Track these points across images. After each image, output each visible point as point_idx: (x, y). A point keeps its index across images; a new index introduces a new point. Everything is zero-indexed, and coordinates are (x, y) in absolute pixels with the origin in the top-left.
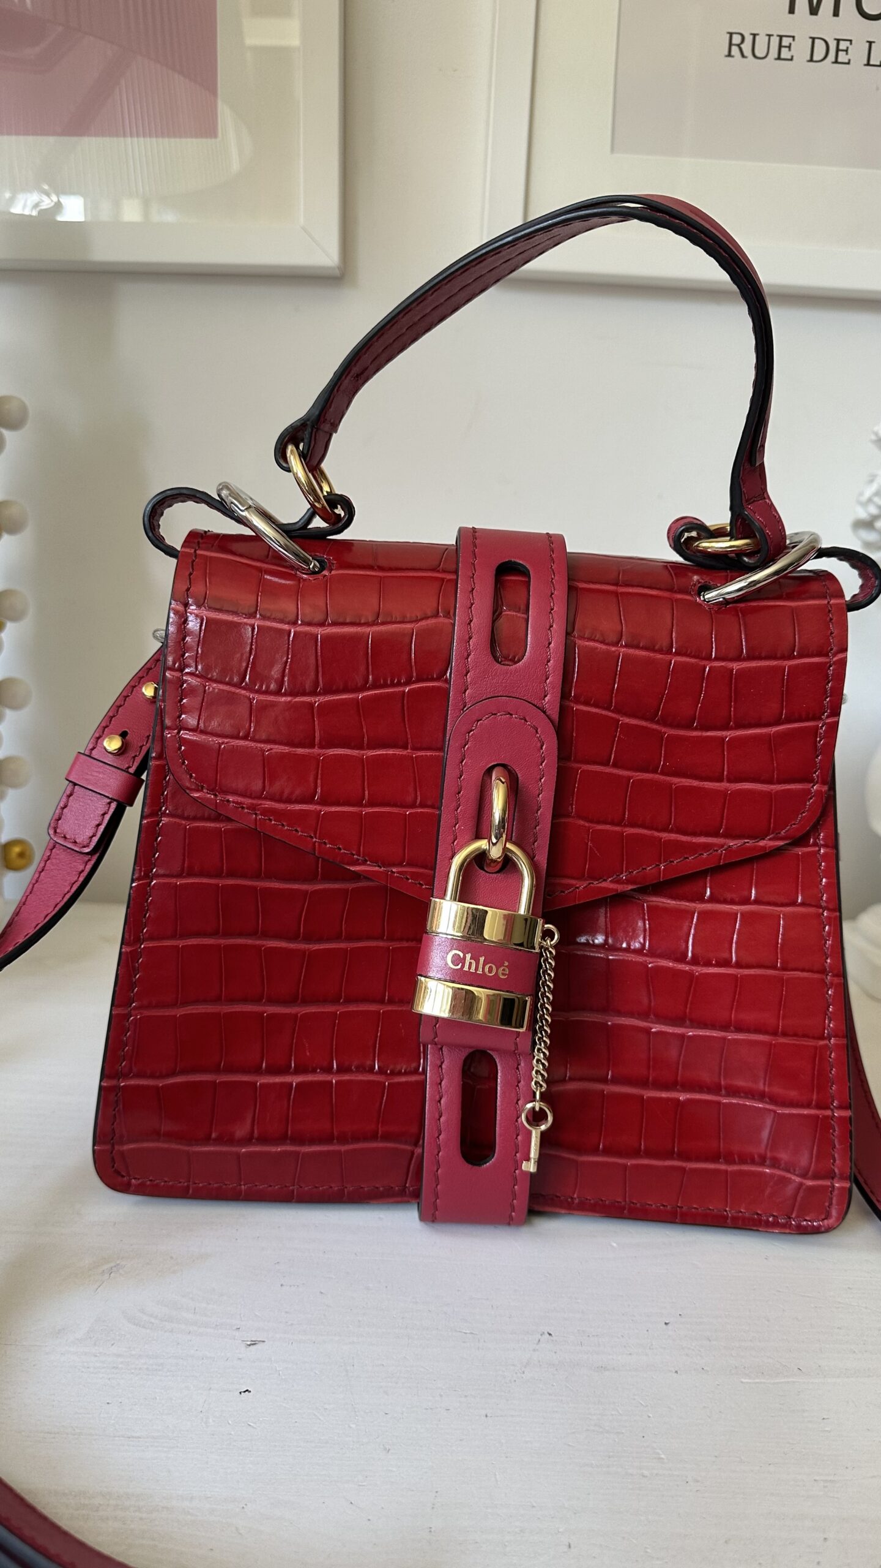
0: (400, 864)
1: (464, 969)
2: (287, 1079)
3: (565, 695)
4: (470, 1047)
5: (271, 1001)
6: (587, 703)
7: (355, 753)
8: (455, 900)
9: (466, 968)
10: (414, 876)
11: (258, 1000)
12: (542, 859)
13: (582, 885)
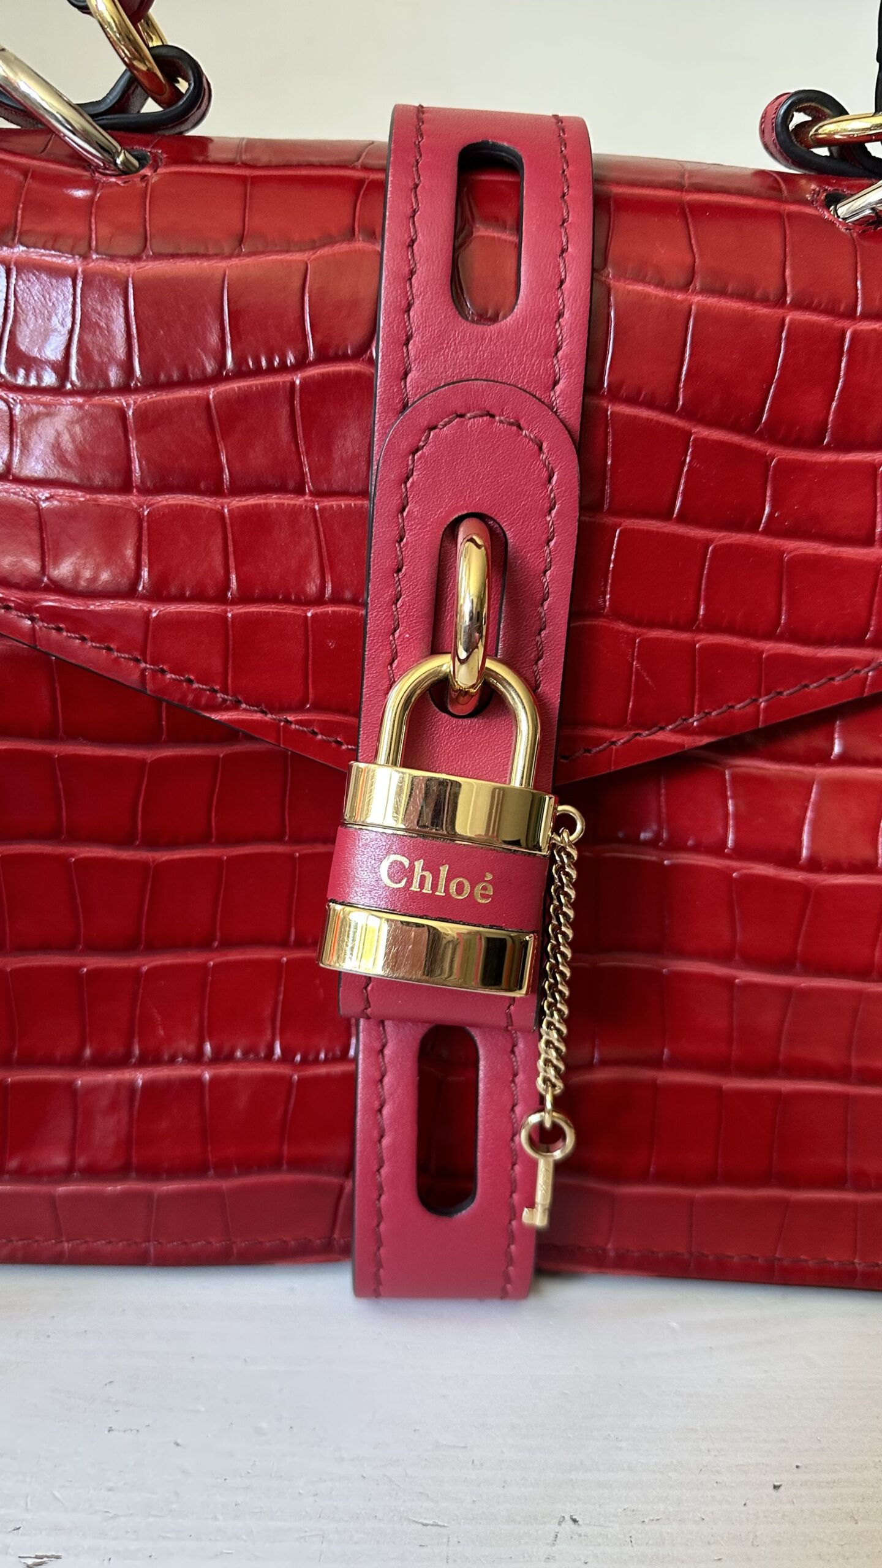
0: (300, 708)
1: (412, 889)
2: (126, 1075)
3: (591, 388)
4: (430, 1022)
5: (93, 948)
6: (632, 401)
7: (207, 502)
8: (395, 764)
9: (415, 887)
10: (328, 728)
11: (69, 946)
12: (552, 689)
13: (622, 738)
